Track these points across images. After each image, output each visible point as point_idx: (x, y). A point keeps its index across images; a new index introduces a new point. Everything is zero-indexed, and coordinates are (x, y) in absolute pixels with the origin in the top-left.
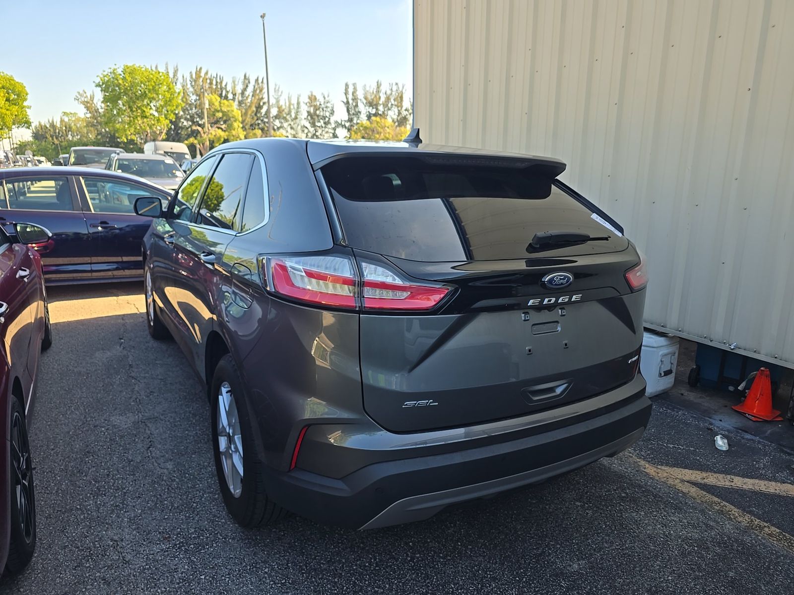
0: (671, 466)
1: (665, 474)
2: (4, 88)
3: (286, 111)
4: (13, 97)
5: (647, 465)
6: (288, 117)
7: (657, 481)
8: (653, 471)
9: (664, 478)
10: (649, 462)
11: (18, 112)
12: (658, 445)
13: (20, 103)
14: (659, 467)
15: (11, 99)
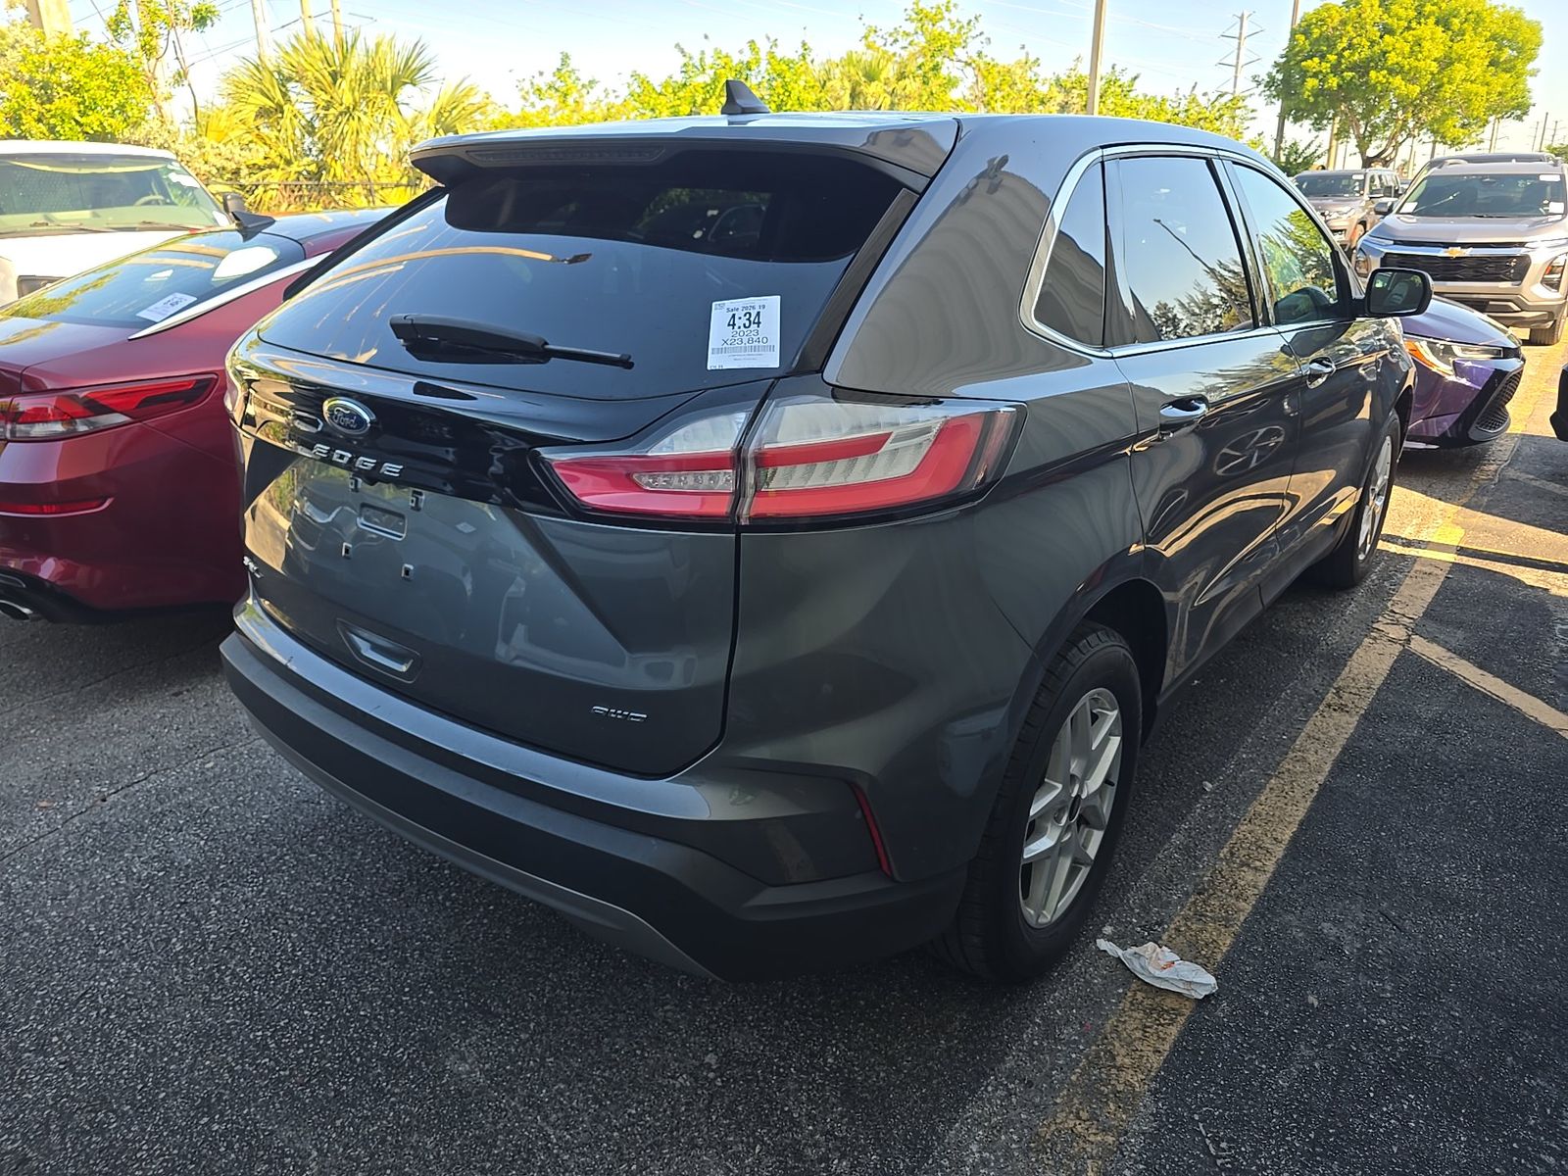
2: (1494, 39)
4: (1508, 54)
13: (1519, 66)
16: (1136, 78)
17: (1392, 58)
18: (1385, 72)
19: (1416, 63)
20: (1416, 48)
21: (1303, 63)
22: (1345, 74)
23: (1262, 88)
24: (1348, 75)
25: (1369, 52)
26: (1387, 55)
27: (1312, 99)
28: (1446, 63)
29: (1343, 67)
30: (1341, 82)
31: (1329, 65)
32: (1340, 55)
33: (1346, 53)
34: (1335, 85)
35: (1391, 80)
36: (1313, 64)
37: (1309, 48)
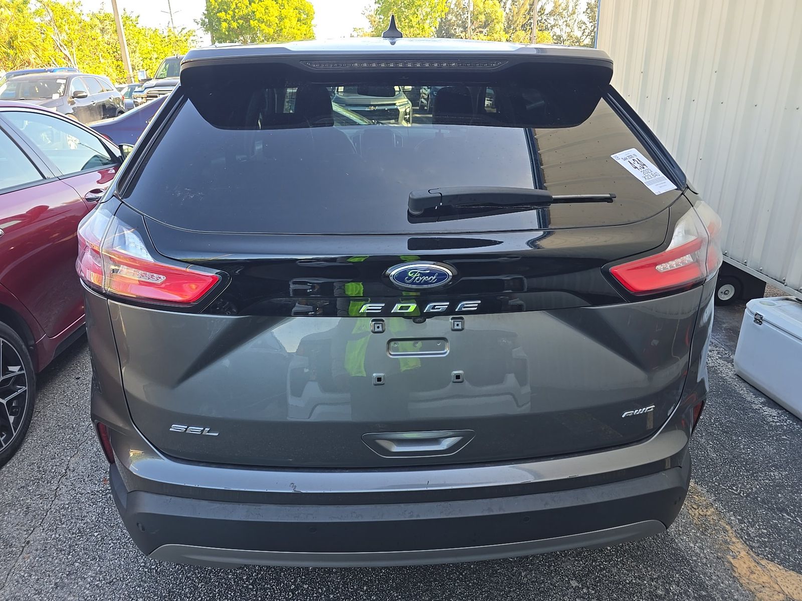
0: (788, 567)
1: (765, 579)
2: (297, 9)
3: (563, 5)
4: (303, 16)
5: (743, 553)
6: (564, 13)
7: (741, 586)
8: (745, 566)
9: (758, 584)
10: (752, 547)
11: (306, 31)
12: (792, 522)
13: (309, 22)
14: (764, 562)
15: (302, 19)
16: (138, 17)
17: (258, 15)
18: (256, 21)
19: (268, 18)
20: (266, 11)
21: (218, 14)
22: (239, 21)
23: (200, 25)
24: (241, 22)
25: (246, 11)
26: (255, 13)
27: (227, 33)
28: (281, 19)
29: (237, 17)
30: (238, 25)
31: (230, 16)
32: (234, 12)
33: (237, 11)
34: (236, 26)
35: (260, 25)
36: (222, 15)
37: (218, 7)
